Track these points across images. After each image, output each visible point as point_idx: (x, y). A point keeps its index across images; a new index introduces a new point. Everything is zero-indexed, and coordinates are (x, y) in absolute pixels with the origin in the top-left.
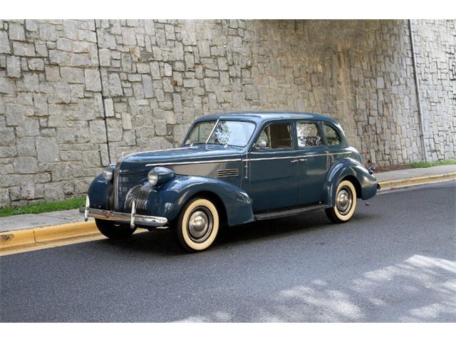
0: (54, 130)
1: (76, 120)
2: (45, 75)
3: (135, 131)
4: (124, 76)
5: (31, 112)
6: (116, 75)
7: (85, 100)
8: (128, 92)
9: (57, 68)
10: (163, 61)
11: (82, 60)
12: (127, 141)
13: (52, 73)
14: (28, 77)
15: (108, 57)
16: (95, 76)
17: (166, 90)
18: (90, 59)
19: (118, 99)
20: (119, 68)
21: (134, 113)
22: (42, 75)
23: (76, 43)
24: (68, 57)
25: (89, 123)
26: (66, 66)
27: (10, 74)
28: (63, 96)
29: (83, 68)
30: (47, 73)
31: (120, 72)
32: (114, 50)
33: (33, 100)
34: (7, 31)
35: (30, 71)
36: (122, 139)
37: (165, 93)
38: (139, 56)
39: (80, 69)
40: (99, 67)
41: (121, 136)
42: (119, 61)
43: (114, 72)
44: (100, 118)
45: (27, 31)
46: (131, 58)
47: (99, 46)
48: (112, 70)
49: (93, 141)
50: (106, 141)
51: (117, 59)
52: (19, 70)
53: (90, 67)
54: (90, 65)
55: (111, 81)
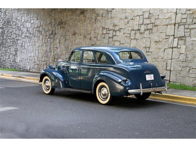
0: (151, 53)
1: (160, 49)
3: (186, 54)
4: (187, 26)
5: (144, 46)
7: (165, 40)
8: (187, 34)
9: (157, 26)
11: (167, 21)
12: (181, 59)
13: (155, 29)
14: (146, 32)
15: (180, 18)
16: (171, 28)
18: (171, 20)
19: (180, 38)
20: (185, 22)
21: (187, 45)
22: (151, 31)
23: (167, 14)
24: (162, 21)
25: (165, 50)
26: (160, 25)
27: (141, 32)
28: (156, 39)
29: (167, 25)
30: (153, 29)
31: (185, 24)
32: (184, 14)
33: (146, 41)
34: (143, 15)
35: (148, 29)
36: (179, 58)
39: (166, 26)
40: (175, 24)
41: (178, 56)
42: (186, 19)
43: (182, 25)
44: (171, 48)
45: (150, 14)
46: (193, 16)
47: (177, 13)
48: (181, 24)
49: (165, 58)
50: (171, 58)
51: (185, 18)
52: (144, 29)
53: (171, 24)
54: (171, 23)
55: (179, 30)
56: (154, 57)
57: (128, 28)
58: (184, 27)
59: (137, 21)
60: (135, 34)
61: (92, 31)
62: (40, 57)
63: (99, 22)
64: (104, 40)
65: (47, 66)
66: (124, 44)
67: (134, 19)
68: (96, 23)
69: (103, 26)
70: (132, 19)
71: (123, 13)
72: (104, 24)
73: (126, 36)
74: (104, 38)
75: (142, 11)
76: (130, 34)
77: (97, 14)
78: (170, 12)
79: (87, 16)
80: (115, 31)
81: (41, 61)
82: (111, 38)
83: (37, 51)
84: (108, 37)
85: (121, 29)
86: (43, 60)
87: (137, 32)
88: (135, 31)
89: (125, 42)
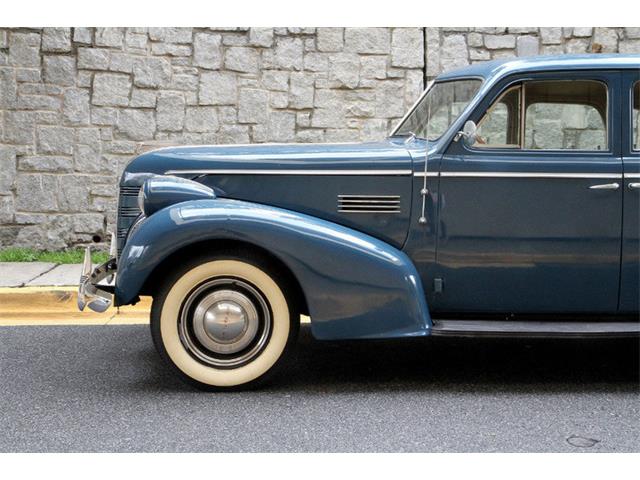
0: (320, 132)
1: (365, 117)
2: (316, 42)
4: (476, 39)
5: (282, 102)
6: (460, 38)
7: (388, 82)
14: (285, 45)
16: (412, 40)
22: (310, 42)
25: (390, 122)
27: (254, 41)
28: (345, 76)
30: (319, 38)
31: (469, 32)
33: (289, 83)
35: (292, 35)
43: (456, 33)
48: (450, 29)
52: (270, 33)
55: (447, 49)
58: (466, 41)
64: (8, 58)
73: (170, 55)
76: (190, 44)
82: (58, 53)
84: (36, 50)
87: (229, 40)
88: (219, 37)
89: (166, 79)
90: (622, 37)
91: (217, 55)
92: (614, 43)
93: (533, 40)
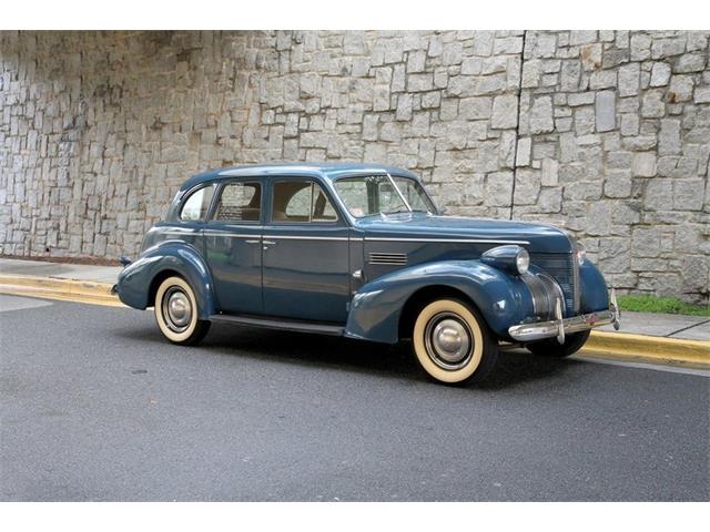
0: (437, 186)
1: (469, 172)
2: (439, 113)
3: (563, 189)
4: (560, 98)
6: (548, 98)
7: (487, 142)
8: (564, 125)
9: (456, 100)
10: (651, 60)
11: (493, 83)
12: (545, 205)
13: (449, 108)
14: (418, 118)
15: (536, 71)
16: (508, 105)
17: (645, 115)
18: (507, 80)
19: (540, 137)
20: (554, 86)
21: (565, 159)
22: (435, 114)
23: (488, 61)
24: (473, 83)
25: (486, 176)
26: (468, 97)
27: (399, 118)
28: (456, 140)
29: (492, 95)
30: (442, 110)
31: (555, 92)
32: (551, 58)
33: (419, 148)
34: (406, 63)
35: (424, 110)
36: (537, 200)
37: (643, 119)
38: (598, 59)
39: (488, 99)
40: (520, 91)
41: (535, 197)
42: (556, 76)
43: (545, 94)
44: (507, 168)
45: (429, 58)
46: (582, 66)
47: (525, 57)
48: (540, 91)
49: (487, 203)
50: (510, 204)
51: (552, 73)
52: (410, 110)
53: (504, 93)
54: (503, 90)
55: (535, 110)
56: (450, 199)
57: (351, 106)
58: (552, 101)
59: (384, 83)
60: (381, 123)
61: (223, 117)
62: (32, 204)
63: (246, 86)
64: (268, 144)
65: (58, 234)
66: (339, 158)
67: (374, 77)
68: (237, 91)
69: (263, 100)
70: (368, 77)
71: (333, 57)
72: (265, 93)
73: (348, 133)
74: (267, 139)
75: (400, 51)
76: (360, 124)
77: (238, 60)
78: (502, 53)
79: (202, 67)
80: (308, 116)
81: (34, 219)
82: (292, 138)
83: (17, 185)
84: (281, 137)
85: (329, 107)
86: (45, 215)
87: (384, 118)
88: (377, 116)
89: (345, 150)
90: (698, 83)
91: (375, 130)
92: (690, 89)
93: (610, 95)
